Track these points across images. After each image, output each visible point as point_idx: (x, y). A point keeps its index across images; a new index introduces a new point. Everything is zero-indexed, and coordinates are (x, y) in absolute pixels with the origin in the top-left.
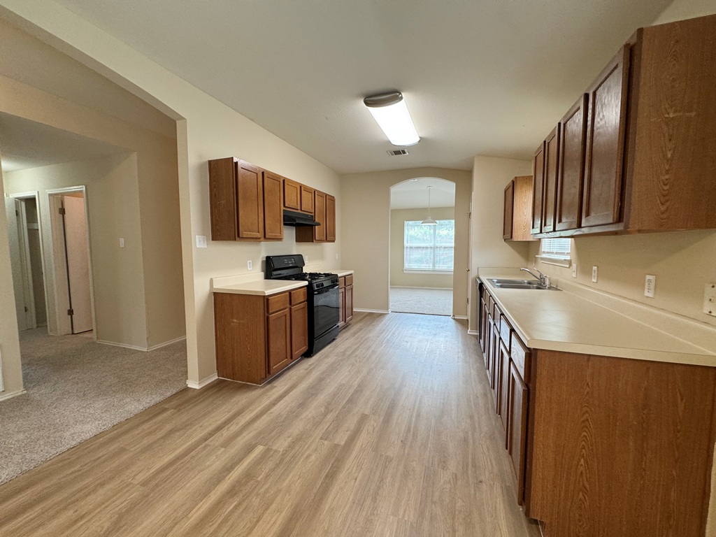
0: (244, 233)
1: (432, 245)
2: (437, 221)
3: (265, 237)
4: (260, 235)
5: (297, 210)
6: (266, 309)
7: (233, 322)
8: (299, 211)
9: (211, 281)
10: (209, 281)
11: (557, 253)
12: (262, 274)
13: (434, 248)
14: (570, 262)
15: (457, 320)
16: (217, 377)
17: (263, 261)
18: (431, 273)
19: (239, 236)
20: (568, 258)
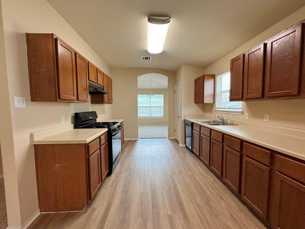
0: (63, 96)
1: (149, 105)
2: (155, 95)
3: (78, 99)
4: (75, 98)
5: (95, 83)
6: (87, 153)
7: (55, 166)
8: (96, 84)
9: (32, 136)
10: (29, 136)
11: (228, 108)
12: (72, 125)
13: (151, 107)
14: (243, 113)
15: (171, 140)
16: (40, 213)
17: (72, 117)
18: (150, 118)
19: (59, 98)
20: (241, 110)
